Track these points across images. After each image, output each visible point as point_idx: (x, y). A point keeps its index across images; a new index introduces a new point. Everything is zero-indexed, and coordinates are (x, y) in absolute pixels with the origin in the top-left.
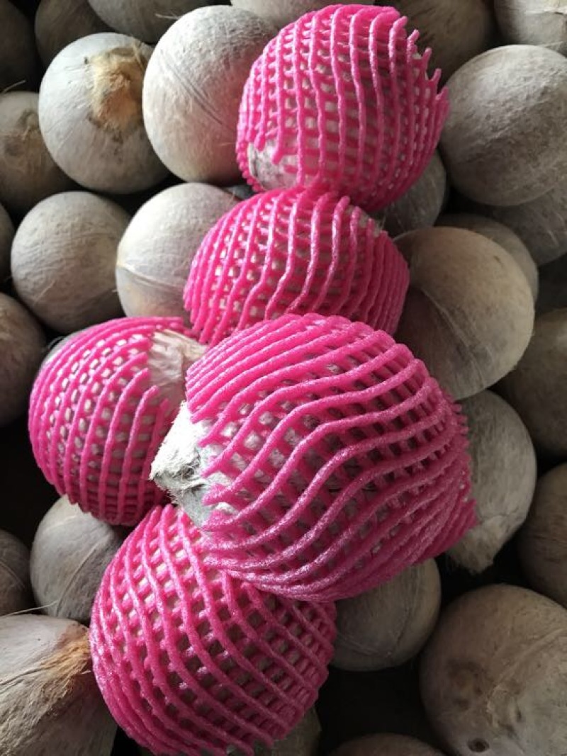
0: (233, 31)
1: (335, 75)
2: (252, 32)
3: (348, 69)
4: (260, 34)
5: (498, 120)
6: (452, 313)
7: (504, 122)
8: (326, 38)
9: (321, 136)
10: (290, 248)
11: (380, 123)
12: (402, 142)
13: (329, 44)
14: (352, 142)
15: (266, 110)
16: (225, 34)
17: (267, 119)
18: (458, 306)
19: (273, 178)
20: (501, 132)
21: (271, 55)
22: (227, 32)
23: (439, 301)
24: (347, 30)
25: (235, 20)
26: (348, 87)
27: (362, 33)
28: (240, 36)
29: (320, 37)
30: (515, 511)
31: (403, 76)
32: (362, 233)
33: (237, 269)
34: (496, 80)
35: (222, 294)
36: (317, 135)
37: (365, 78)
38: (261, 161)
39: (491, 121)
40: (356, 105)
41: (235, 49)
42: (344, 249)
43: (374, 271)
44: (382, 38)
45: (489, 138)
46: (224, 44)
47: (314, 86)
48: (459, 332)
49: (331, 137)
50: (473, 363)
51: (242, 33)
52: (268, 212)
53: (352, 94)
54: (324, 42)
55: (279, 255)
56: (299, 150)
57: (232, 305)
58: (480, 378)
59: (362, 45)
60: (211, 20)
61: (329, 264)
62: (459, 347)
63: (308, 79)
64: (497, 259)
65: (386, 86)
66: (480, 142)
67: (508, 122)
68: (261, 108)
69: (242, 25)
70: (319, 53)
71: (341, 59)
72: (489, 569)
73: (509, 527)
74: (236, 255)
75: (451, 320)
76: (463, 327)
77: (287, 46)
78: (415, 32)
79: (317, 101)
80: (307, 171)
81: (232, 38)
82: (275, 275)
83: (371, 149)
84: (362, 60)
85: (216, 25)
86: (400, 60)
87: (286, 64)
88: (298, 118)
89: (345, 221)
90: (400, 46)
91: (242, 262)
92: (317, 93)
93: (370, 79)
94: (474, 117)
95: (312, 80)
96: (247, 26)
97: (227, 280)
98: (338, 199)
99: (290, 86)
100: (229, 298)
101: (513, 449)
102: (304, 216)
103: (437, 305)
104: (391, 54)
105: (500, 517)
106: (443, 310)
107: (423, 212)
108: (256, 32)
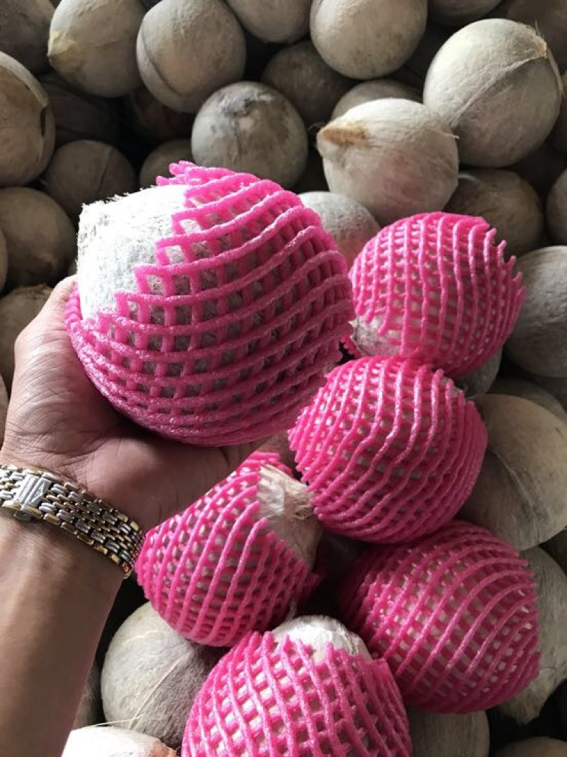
0: (341, 216)
1: (441, 273)
2: (356, 218)
3: (451, 268)
4: (362, 221)
5: (555, 308)
6: (519, 474)
7: (559, 310)
8: (434, 240)
9: (423, 319)
10: (397, 411)
11: (476, 313)
12: (489, 328)
13: (436, 246)
14: (449, 326)
15: (377, 292)
16: (334, 218)
17: (377, 298)
18: (525, 470)
20: (558, 318)
21: (383, 246)
22: (337, 216)
23: (509, 464)
24: (450, 236)
25: (342, 208)
26: (451, 283)
27: (463, 240)
28: (346, 221)
29: (428, 239)
31: (495, 276)
32: (455, 402)
33: (349, 423)
34: (554, 275)
35: (332, 442)
36: (421, 317)
37: (465, 276)
38: (363, 328)
39: (548, 308)
40: (456, 297)
41: (342, 231)
42: (442, 415)
43: (464, 435)
44: (478, 246)
45: (546, 322)
46: (333, 226)
47: (422, 278)
48: (525, 494)
49: (433, 320)
50: (535, 521)
51: (348, 219)
52: (376, 376)
53: (453, 289)
54: (431, 244)
55: (387, 417)
56: (404, 328)
57: (341, 453)
58: (539, 536)
59: (463, 250)
60: (323, 206)
61: (430, 426)
62: (524, 506)
63: (417, 272)
64: (558, 430)
65: (482, 284)
66: (538, 323)
67: (563, 310)
68: (372, 288)
69: (347, 213)
70: (427, 252)
71: (445, 259)
74: (348, 410)
75: (518, 481)
76: (528, 489)
77: (398, 241)
78: (503, 243)
79: (424, 290)
80: (409, 345)
81: (340, 223)
82: (382, 433)
83: (465, 334)
84: (463, 262)
85: (328, 212)
86: (493, 263)
87: (397, 257)
88: (405, 302)
89: (442, 390)
90: (492, 251)
91: (355, 417)
92: (424, 285)
93: (469, 278)
94: (533, 302)
95: (421, 273)
96: (352, 213)
97: (338, 431)
98: (434, 371)
99: (400, 275)
100: (339, 446)
101: (561, 603)
102: (407, 384)
103: (508, 467)
104: (486, 259)
106: (513, 472)
107: (485, 378)
108: (359, 218)
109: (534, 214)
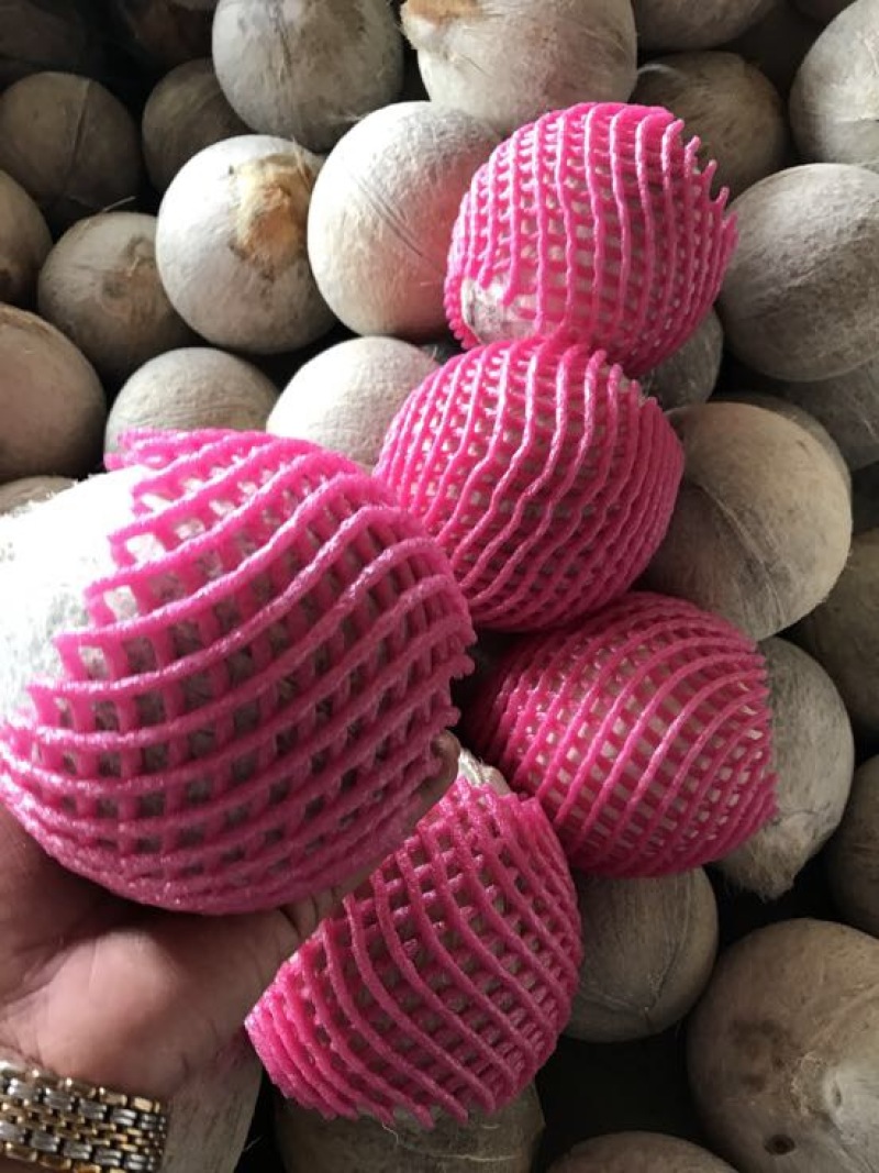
0: (442, 134)
1: (591, 191)
2: (466, 136)
3: (608, 185)
4: (477, 139)
5: (799, 261)
6: (741, 516)
7: (806, 265)
8: (579, 143)
9: (569, 270)
10: (529, 413)
11: (650, 255)
12: (676, 281)
13: (582, 151)
14: (611, 280)
15: (495, 235)
16: (431, 137)
17: (496, 246)
18: (749, 506)
19: (498, 327)
20: (804, 277)
21: (501, 164)
22: (434, 135)
23: (722, 501)
24: (605, 134)
25: (444, 121)
26: (608, 208)
27: (626, 138)
28: (452, 141)
29: (569, 141)
30: (825, 808)
31: (679, 196)
32: (624, 400)
33: (455, 441)
34: (796, 208)
35: (431, 476)
36: (564, 269)
37: (631, 196)
38: (481, 303)
39: (789, 262)
40: (618, 230)
41: (445, 157)
42: (601, 420)
43: (639, 448)
44: (652, 146)
45: (787, 286)
46: (429, 150)
47: (562, 203)
48: (751, 544)
49: (583, 272)
50: (769, 588)
51: (453, 138)
52: (496, 367)
53: (612, 217)
54: (576, 149)
55: (514, 425)
56: (540, 288)
57: (445, 490)
58: (778, 612)
59: (625, 154)
60: (412, 120)
61: (581, 436)
62: (750, 563)
63: (554, 195)
64: (802, 444)
65: (659, 207)
66: (773, 290)
67: (812, 264)
68: (487, 231)
69: (453, 127)
70: (569, 162)
71: (598, 171)
72: (787, 893)
73: (816, 831)
74: (453, 422)
75: (739, 524)
76: (755, 536)
77: (524, 153)
78: (695, 139)
79: (566, 222)
80: (550, 316)
81: (441, 142)
82: (506, 449)
83: (638, 292)
84: (627, 173)
85: (420, 126)
86: (676, 174)
87: (522, 177)
88: (539, 246)
89: (601, 383)
90: (676, 156)
91: (463, 432)
92: (567, 214)
93: (638, 197)
94: (764, 257)
95: (560, 195)
96: (461, 128)
97: (440, 457)
98: (590, 354)
99: (529, 203)
100: (442, 479)
101: (822, 719)
102: (545, 373)
103: (721, 505)
104: (665, 166)
105: (804, 815)
106: (729, 512)
108: (472, 136)
109: (769, 120)
